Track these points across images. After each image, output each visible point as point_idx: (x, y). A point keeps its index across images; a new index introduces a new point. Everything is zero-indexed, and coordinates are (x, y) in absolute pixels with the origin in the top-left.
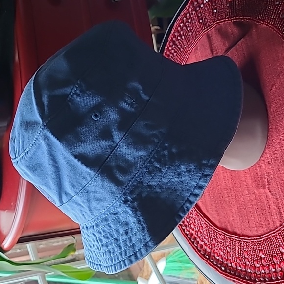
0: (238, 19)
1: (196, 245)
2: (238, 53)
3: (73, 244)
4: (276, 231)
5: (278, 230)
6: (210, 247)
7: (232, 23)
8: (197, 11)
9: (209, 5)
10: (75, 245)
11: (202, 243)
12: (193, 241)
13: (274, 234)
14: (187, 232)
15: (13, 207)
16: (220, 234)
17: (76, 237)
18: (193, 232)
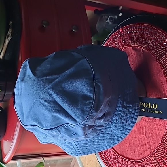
0: (134, 46)
1: (107, 164)
2: (134, 64)
3: (43, 162)
4: (148, 157)
6: (115, 165)
7: (131, 48)
8: (114, 41)
9: (120, 38)
10: (43, 163)
11: (111, 163)
12: (106, 161)
15: (11, 139)
16: (120, 158)
17: (44, 159)
18: (106, 157)
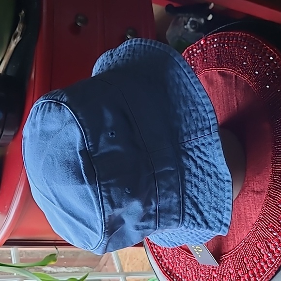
0: (223, 69)
1: (161, 262)
2: (218, 98)
3: (55, 254)
4: (229, 254)
5: (231, 254)
6: (173, 265)
7: (217, 73)
8: (190, 59)
9: (201, 54)
10: (56, 256)
11: (167, 261)
12: (159, 258)
13: (226, 257)
14: (155, 250)
16: (182, 254)
17: (58, 249)
18: (160, 251)
